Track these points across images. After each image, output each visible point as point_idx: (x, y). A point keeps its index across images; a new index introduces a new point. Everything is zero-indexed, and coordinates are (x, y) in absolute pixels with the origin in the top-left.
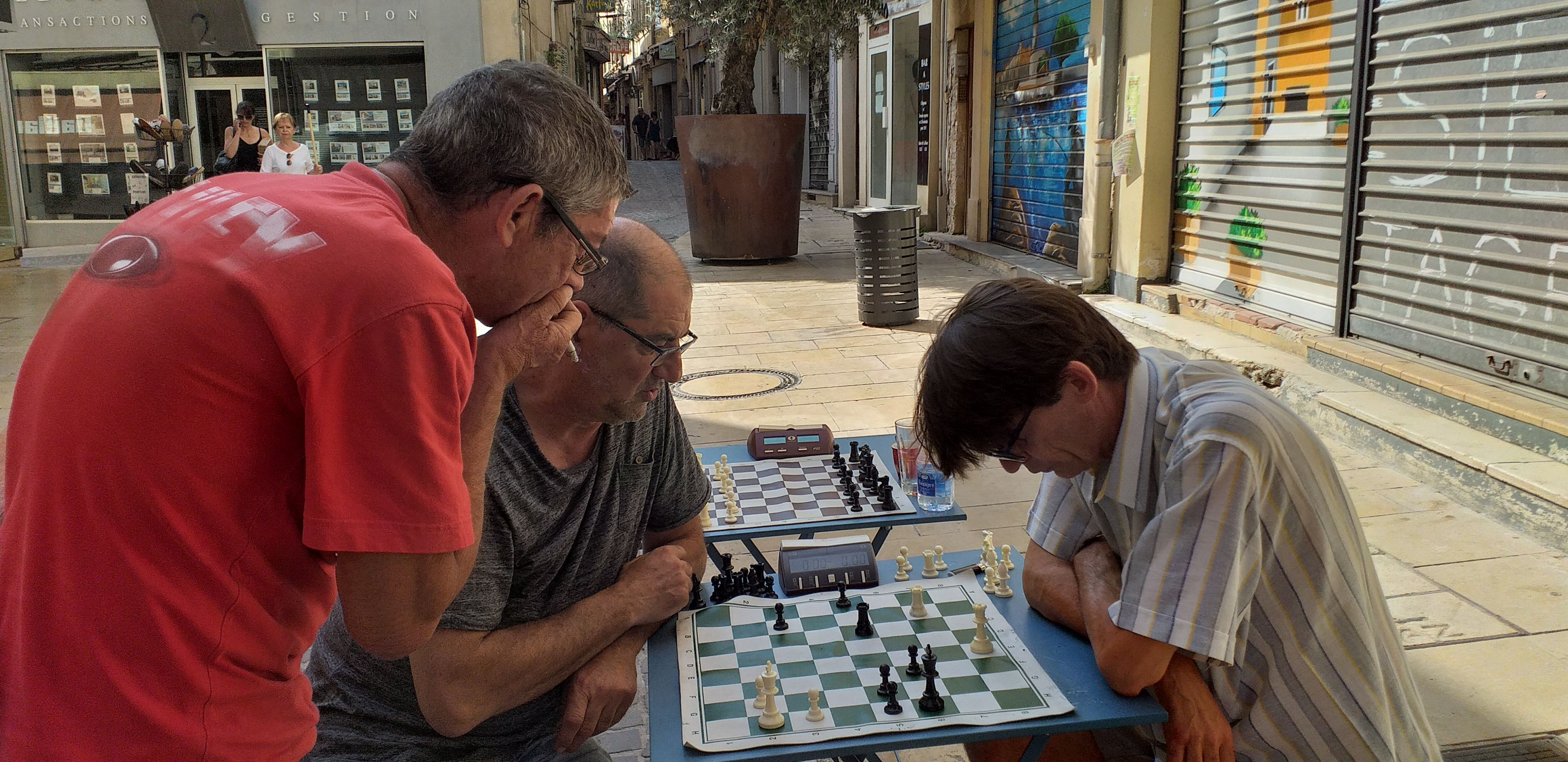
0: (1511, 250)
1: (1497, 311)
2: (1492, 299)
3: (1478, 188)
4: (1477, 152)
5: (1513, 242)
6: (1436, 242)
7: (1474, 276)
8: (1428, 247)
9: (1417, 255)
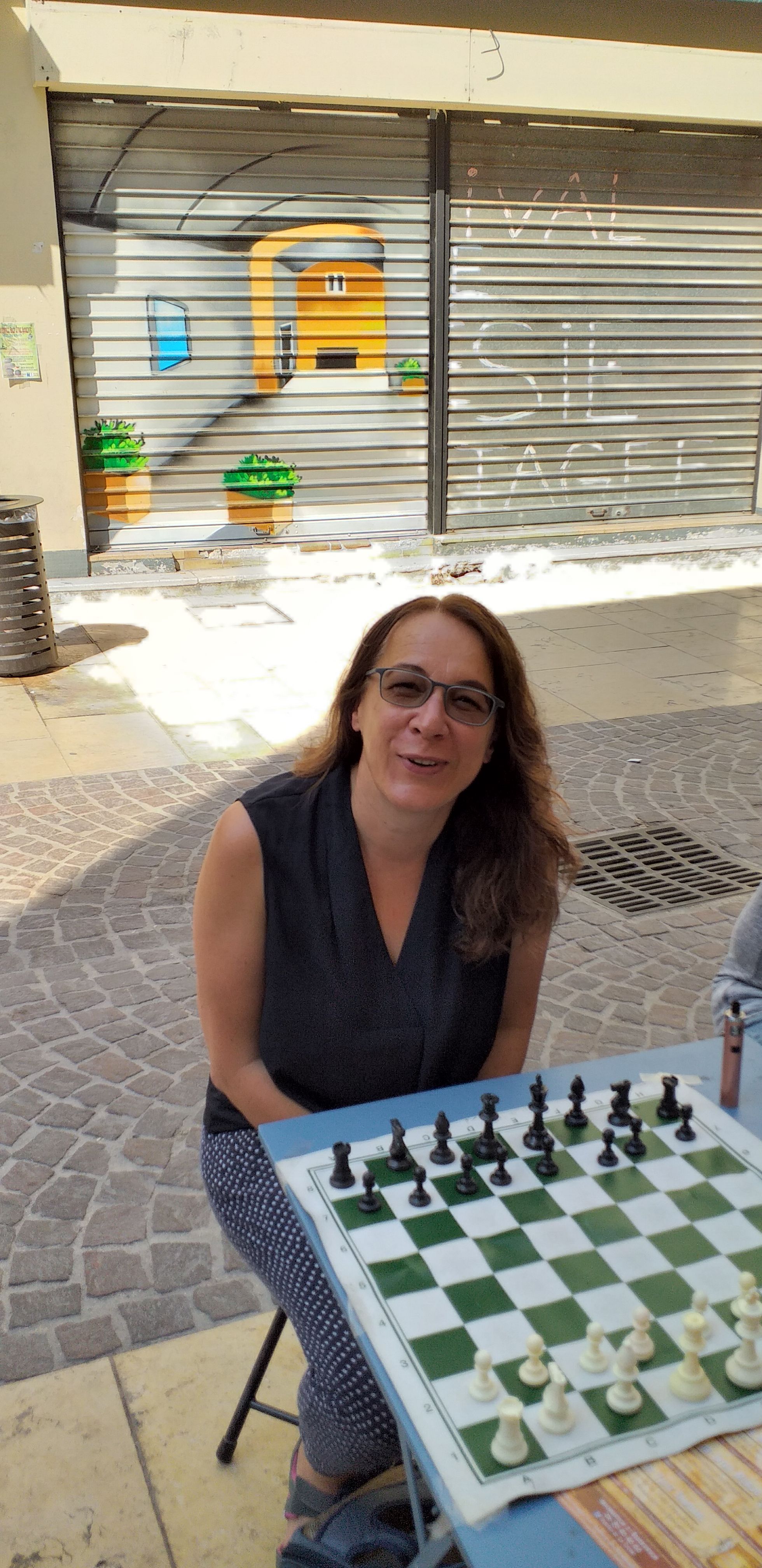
0: (596, 450)
1: (587, 485)
2: (582, 480)
3: (566, 418)
4: (563, 397)
5: (598, 446)
6: (529, 454)
7: (567, 469)
8: (524, 457)
9: (511, 465)
